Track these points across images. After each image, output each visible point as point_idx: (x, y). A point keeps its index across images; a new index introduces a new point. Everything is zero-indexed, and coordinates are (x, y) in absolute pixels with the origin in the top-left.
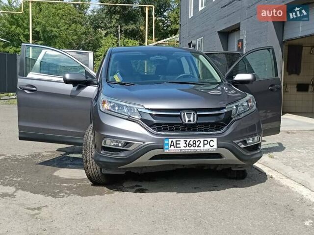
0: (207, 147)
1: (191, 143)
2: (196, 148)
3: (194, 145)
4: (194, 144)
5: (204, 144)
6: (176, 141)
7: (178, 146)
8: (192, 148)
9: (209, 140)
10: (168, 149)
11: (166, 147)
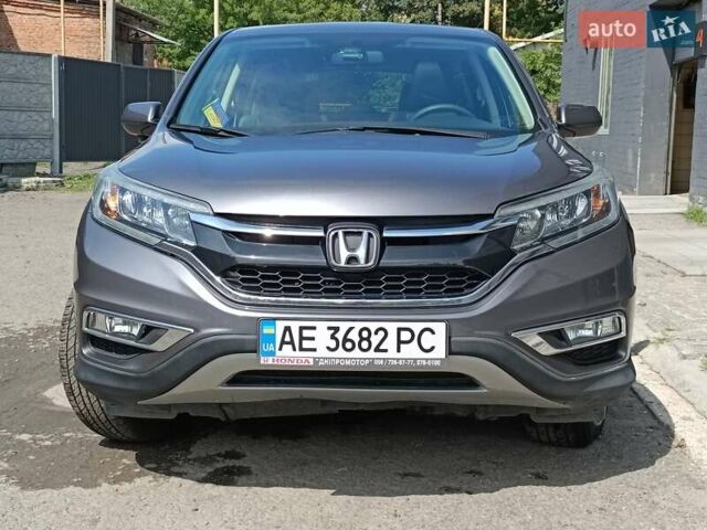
0: (411, 351)
1: (354, 336)
2: (371, 354)
3: (365, 345)
4: (362, 339)
5: (400, 342)
6: (301, 329)
7: (306, 344)
8: (357, 353)
9: (417, 327)
10: (272, 354)
11: (264, 348)
